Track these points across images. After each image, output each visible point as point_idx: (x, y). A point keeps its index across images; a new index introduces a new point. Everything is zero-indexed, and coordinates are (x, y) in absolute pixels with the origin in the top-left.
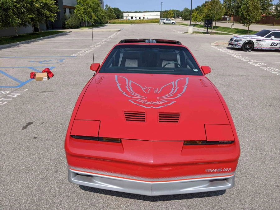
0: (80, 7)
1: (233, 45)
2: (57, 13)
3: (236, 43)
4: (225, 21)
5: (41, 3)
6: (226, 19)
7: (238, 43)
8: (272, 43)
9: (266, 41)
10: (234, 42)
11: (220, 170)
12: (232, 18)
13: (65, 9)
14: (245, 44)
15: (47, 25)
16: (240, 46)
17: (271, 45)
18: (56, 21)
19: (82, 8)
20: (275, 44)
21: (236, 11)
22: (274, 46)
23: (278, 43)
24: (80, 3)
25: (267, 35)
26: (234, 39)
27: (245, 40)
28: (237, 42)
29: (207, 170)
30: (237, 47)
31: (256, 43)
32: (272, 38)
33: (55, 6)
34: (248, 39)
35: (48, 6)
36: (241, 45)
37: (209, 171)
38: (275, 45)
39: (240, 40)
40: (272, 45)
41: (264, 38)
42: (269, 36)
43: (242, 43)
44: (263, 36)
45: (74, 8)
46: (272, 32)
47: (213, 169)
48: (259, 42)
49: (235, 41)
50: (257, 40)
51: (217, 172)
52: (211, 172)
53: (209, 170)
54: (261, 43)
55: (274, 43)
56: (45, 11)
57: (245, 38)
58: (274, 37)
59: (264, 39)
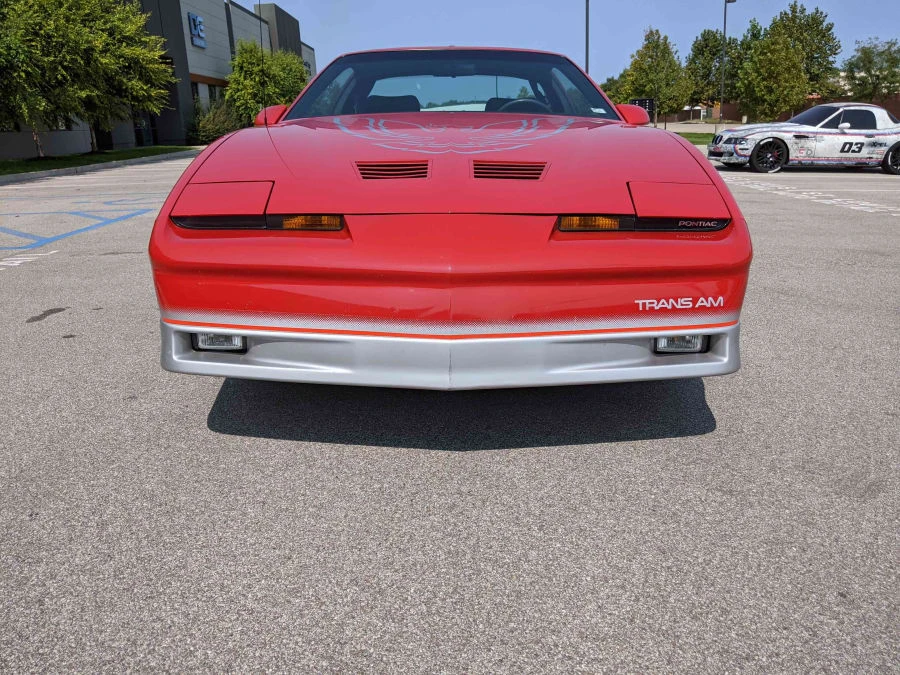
0: (242, 79)
1: (720, 154)
2: (170, 86)
3: (730, 147)
4: (695, 121)
5: (120, 57)
6: (697, 115)
7: (739, 147)
8: (845, 144)
9: (825, 137)
10: (724, 145)
11: (684, 302)
12: (717, 108)
13: (195, 85)
14: (761, 149)
15: (138, 133)
16: (745, 156)
17: (842, 151)
18: (164, 111)
19: (248, 82)
20: (854, 148)
21: (726, 86)
22: (850, 155)
23: (862, 144)
24: (242, 68)
25: (826, 120)
26: (725, 138)
27: (758, 137)
28: (735, 143)
29: (640, 302)
30: (734, 160)
31: (795, 147)
32: (842, 129)
33: (163, 66)
34: (769, 134)
35: (141, 67)
36: (749, 153)
37: (648, 306)
38: (854, 151)
39: (743, 139)
40: (846, 149)
41: (817, 128)
42: (834, 124)
43: (749, 146)
44: (814, 124)
45: (224, 84)
46: (841, 110)
47: (663, 301)
48: (803, 141)
49: (729, 141)
50: (797, 137)
51: (674, 311)
52: (657, 308)
53: (647, 301)
54: (810, 144)
55: (851, 144)
56: (130, 80)
57: (758, 130)
58: (848, 125)
59: (817, 133)
